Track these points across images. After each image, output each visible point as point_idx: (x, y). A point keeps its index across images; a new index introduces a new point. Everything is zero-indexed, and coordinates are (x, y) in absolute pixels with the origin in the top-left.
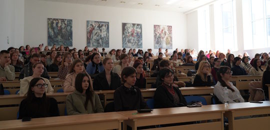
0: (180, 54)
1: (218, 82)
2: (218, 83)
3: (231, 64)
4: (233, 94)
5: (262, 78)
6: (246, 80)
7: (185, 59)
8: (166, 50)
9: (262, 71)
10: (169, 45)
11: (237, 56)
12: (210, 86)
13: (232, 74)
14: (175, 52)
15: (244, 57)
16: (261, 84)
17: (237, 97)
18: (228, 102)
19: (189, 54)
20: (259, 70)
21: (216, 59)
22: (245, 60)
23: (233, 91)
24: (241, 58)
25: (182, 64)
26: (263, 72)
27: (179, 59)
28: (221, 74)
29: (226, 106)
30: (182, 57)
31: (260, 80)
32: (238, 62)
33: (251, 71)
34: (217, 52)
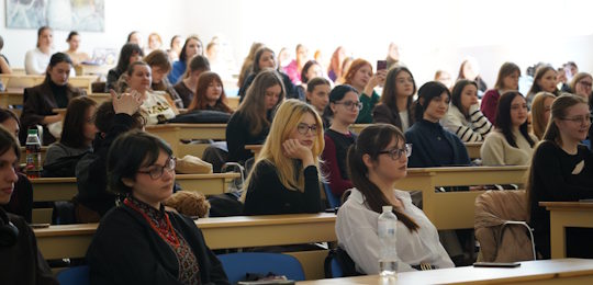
0: (158, 59)
1: (354, 191)
2: (355, 198)
3: (404, 116)
4: (412, 239)
5: (527, 174)
6: (466, 188)
7: (182, 91)
8: (72, 34)
9: (532, 143)
10: (86, 12)
11: (431, 78)
12: (317, 211)
13: (408, 154)
14: (129, 51)
15: (462, 85)
16: (524, 204)
17: (428, 250)
18: (394, 267)
19: (201, 63)
20: (521, 140)
21: (338, 94)
22: (465, 99)
23: (412, 226)
24: (450, 84)
25: (171, 113)
26: (533, 150)
27: (156, 87)
28: (366, 158)
29: (385, 280)
30: (165, 79)
31: (520, 187)
32: (434, 104)
33: (488, 148)
34: (336, 56)
